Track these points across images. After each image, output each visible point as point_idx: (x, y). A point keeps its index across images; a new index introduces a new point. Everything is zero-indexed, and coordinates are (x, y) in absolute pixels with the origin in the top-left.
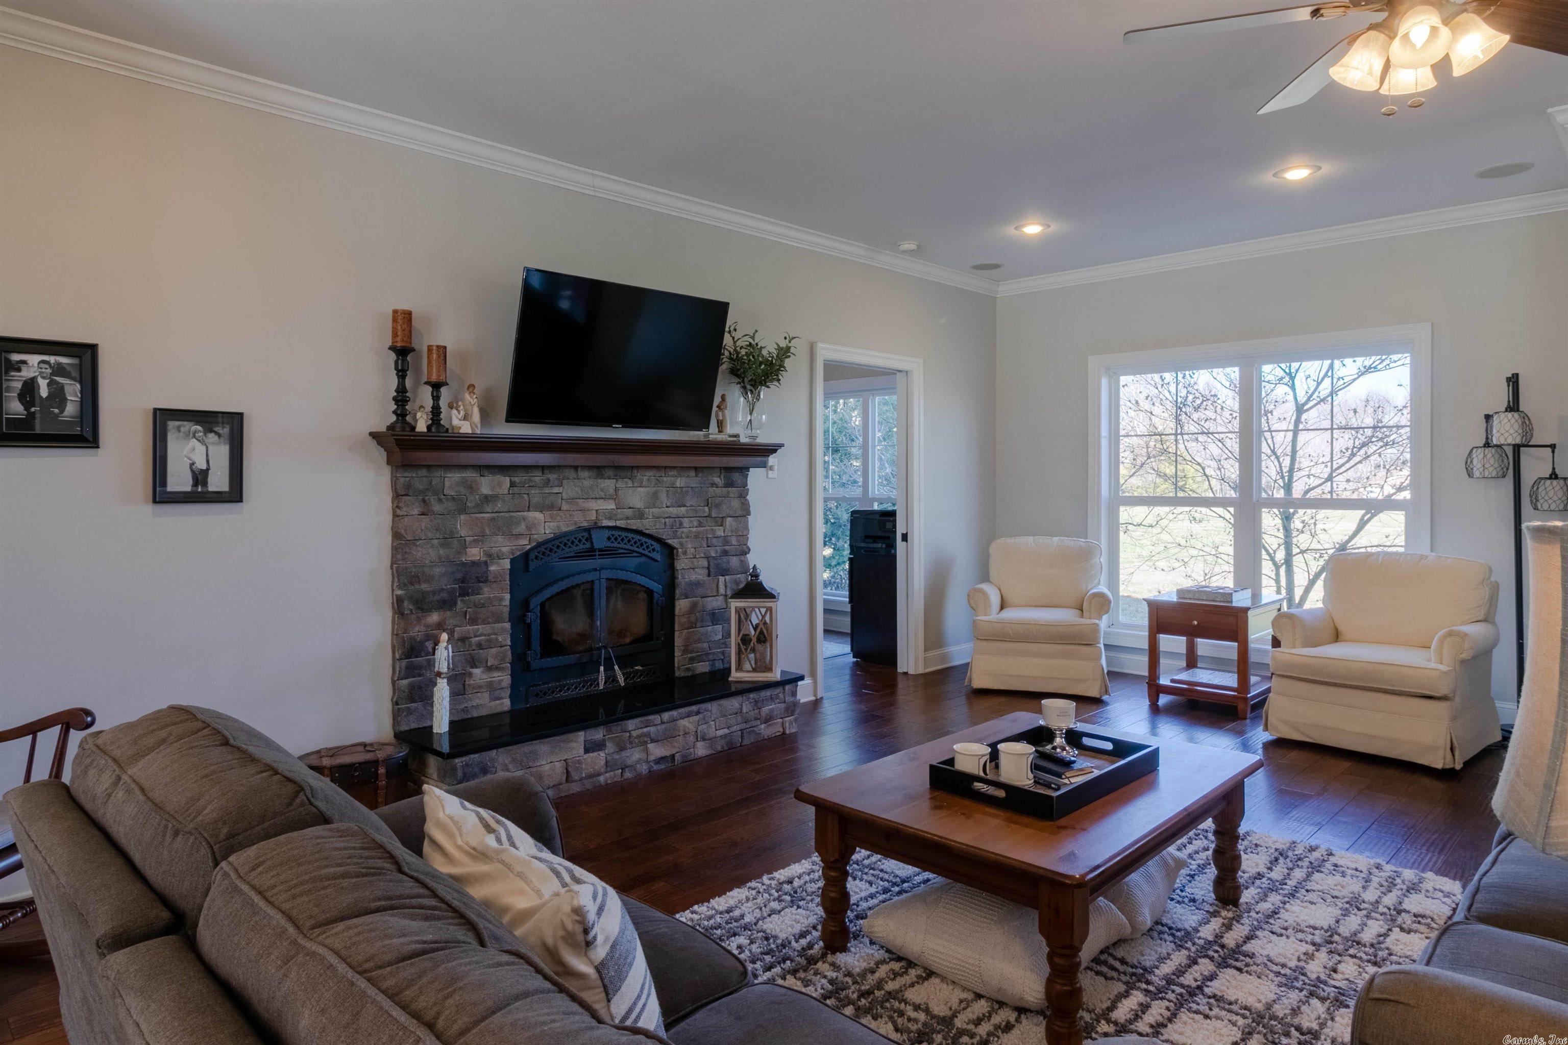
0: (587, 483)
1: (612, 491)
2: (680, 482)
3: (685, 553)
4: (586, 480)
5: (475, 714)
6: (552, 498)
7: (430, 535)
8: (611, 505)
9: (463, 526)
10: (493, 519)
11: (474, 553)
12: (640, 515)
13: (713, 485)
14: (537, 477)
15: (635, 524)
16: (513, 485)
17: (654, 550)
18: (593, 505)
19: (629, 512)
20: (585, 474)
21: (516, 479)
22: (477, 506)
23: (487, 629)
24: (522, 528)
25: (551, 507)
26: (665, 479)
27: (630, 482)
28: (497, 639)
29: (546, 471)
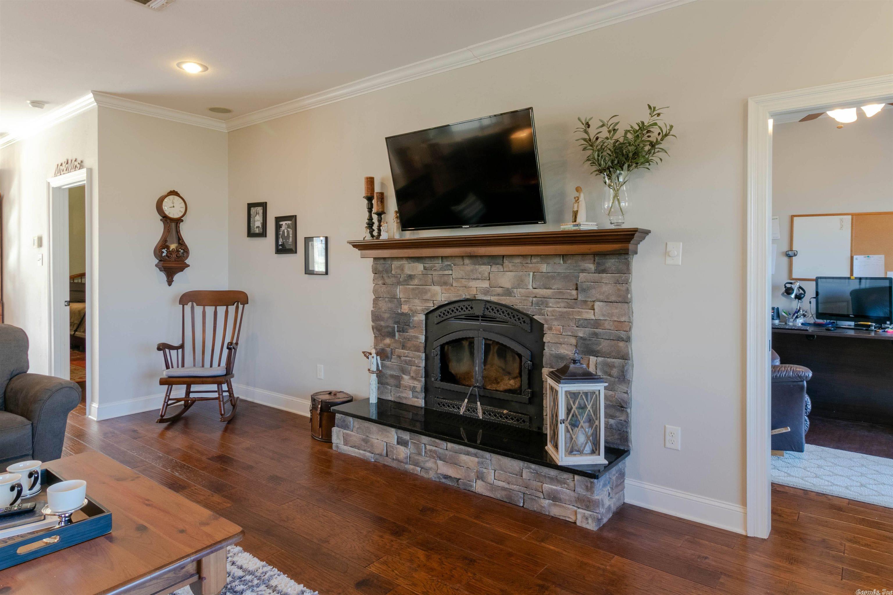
0: (469, 268)
1: (486, 274)
2: (544, 268)
3: (550, 329)
4: (468, 266)
5: (404, 402)
6: (446, 278)
7: (385, 296)
8: (485, 284)
9: (400, 292)
10: (413, 289)
11: (405, 309)
12: (508, 293)
13: (583, 271)
14: (438, 264)
15: (506, 300)
16: (425, 268)
17: (524, 322)
18: (474, 284)
19: (499, 290)
20: (467, 261)
21: (427, 265)
22: (405, 280)
23: (411, 353)
24: (427, 296)
25: (445, 284)
26: (530, 265)
27: (501, 267)
28: (414, 361)
29: (445, 260)
